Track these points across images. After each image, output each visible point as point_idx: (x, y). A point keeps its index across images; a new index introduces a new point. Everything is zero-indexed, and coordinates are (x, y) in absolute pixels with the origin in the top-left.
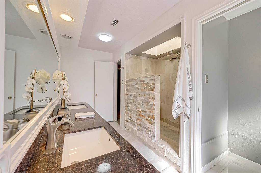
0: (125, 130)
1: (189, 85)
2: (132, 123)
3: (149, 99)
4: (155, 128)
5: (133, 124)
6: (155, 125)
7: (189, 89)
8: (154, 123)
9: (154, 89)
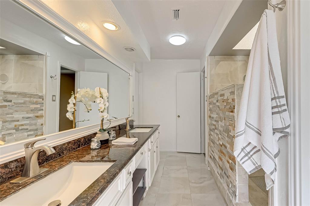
0: (209, 171)
1: (272, 99)
2: (214, 161)
3: (229, 126)
4: (237, 179)
5: (215, 163)
6: (237, 175)
7: (273, 108)
8: (236, 171)
9: (234, 109)
